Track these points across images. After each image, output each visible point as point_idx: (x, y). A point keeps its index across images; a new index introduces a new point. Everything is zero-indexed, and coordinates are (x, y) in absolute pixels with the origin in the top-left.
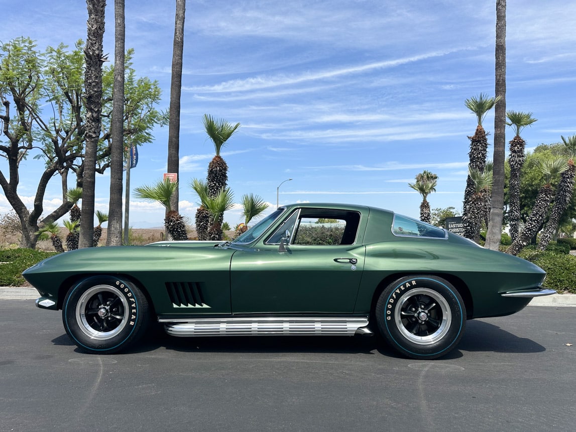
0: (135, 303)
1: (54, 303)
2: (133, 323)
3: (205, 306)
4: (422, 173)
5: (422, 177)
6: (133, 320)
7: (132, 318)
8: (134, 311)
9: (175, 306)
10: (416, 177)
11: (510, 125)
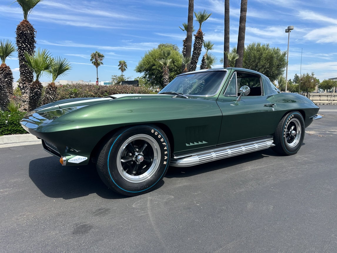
0: (166, 146)
1: (87, 158)
2: (166, 162)
3: (204, 142)
4: (95, 52)
5: (95, 55)
6: (166, 160)
7: (165, 159)
8: (166, 152)
9: (187, 145)
10: (91, 55)
11: (184, 30)
